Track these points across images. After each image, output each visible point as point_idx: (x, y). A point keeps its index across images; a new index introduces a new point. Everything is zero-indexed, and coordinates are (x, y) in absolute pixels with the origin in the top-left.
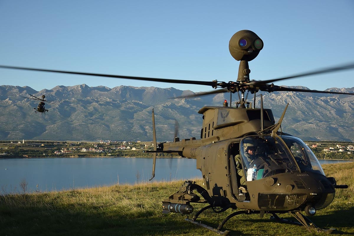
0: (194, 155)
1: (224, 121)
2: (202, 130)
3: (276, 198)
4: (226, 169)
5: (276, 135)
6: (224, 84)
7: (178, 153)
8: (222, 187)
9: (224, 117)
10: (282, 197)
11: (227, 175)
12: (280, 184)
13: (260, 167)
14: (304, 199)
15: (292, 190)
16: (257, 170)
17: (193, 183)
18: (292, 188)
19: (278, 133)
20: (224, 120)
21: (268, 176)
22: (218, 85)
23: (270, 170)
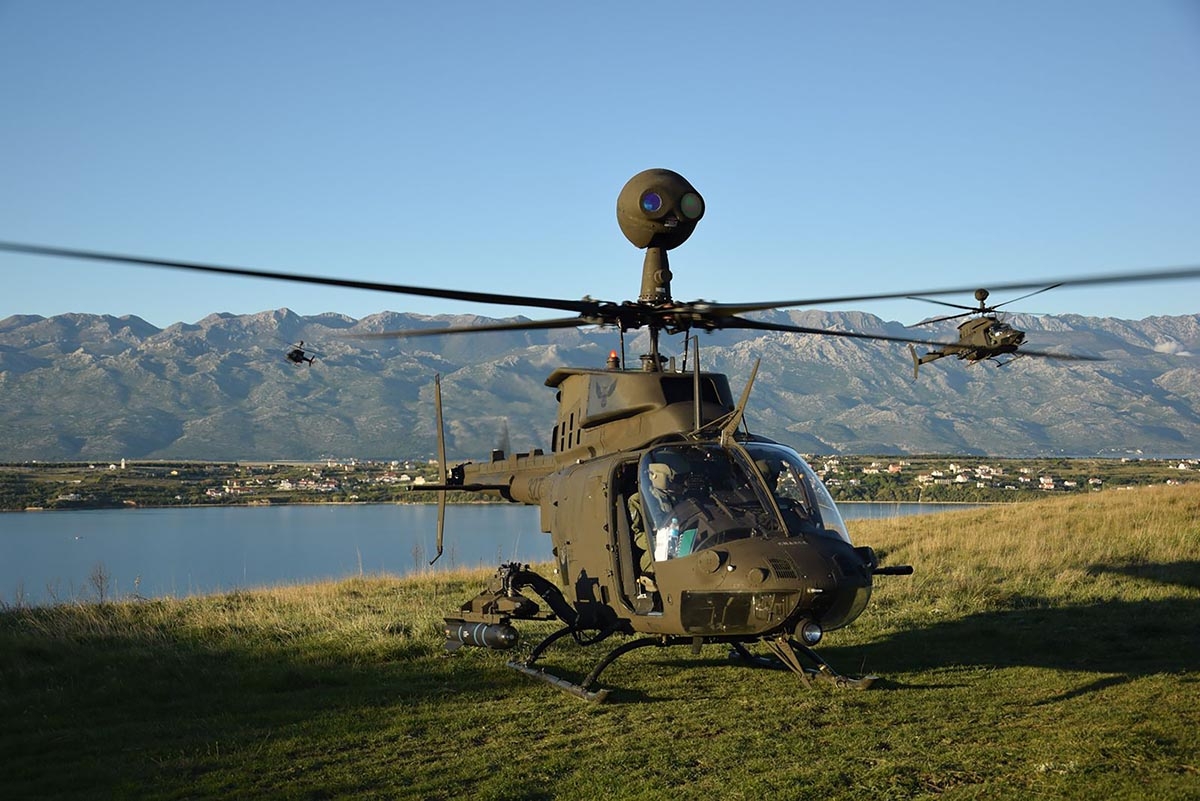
0: (537, 496)
1: (603, 405)
2: (556, 429)
3: (728, 604)
4: (607, 530)
5: (732, 442)
8: (597, 579)
9: (604, 396)
10: (742, 602)
11: (608, 546)
12: (734, 567)
13: (688, 524)
14: (793, 603)
15: (764, 580)
16: (680, 533)
17: (522, 568)
18: (762, 576)
19: (737, 435)
20: (605, 405)
21: (705, 547)
23: (711, 533)
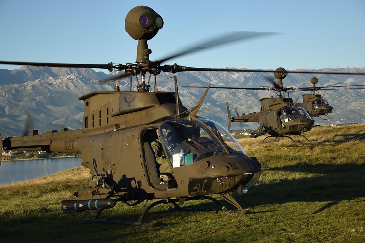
0: (71, 148)
3: (205, 182)
4: (141, 157)
5: (194, 118)
6: (121, 67)
7: (41, 148)
8: (135, 178)
9: (130, 102)
10: (211, 180)
11: (142, 164)
12: (214, 167)
13: (187, 152)
14: (237, 179)
15: (228, 171)
16: (184, 155)
18: (227, 169)
20: (130, 106)
21: (198, 160)
22: (114, 67)
23: (199, 155)
